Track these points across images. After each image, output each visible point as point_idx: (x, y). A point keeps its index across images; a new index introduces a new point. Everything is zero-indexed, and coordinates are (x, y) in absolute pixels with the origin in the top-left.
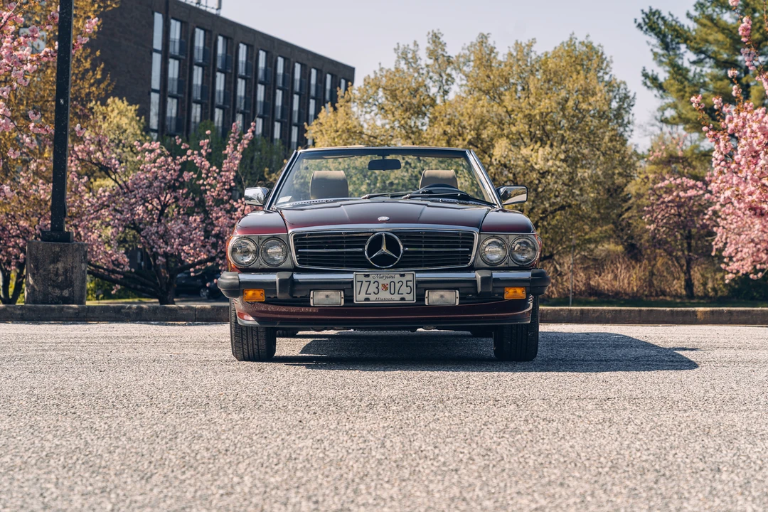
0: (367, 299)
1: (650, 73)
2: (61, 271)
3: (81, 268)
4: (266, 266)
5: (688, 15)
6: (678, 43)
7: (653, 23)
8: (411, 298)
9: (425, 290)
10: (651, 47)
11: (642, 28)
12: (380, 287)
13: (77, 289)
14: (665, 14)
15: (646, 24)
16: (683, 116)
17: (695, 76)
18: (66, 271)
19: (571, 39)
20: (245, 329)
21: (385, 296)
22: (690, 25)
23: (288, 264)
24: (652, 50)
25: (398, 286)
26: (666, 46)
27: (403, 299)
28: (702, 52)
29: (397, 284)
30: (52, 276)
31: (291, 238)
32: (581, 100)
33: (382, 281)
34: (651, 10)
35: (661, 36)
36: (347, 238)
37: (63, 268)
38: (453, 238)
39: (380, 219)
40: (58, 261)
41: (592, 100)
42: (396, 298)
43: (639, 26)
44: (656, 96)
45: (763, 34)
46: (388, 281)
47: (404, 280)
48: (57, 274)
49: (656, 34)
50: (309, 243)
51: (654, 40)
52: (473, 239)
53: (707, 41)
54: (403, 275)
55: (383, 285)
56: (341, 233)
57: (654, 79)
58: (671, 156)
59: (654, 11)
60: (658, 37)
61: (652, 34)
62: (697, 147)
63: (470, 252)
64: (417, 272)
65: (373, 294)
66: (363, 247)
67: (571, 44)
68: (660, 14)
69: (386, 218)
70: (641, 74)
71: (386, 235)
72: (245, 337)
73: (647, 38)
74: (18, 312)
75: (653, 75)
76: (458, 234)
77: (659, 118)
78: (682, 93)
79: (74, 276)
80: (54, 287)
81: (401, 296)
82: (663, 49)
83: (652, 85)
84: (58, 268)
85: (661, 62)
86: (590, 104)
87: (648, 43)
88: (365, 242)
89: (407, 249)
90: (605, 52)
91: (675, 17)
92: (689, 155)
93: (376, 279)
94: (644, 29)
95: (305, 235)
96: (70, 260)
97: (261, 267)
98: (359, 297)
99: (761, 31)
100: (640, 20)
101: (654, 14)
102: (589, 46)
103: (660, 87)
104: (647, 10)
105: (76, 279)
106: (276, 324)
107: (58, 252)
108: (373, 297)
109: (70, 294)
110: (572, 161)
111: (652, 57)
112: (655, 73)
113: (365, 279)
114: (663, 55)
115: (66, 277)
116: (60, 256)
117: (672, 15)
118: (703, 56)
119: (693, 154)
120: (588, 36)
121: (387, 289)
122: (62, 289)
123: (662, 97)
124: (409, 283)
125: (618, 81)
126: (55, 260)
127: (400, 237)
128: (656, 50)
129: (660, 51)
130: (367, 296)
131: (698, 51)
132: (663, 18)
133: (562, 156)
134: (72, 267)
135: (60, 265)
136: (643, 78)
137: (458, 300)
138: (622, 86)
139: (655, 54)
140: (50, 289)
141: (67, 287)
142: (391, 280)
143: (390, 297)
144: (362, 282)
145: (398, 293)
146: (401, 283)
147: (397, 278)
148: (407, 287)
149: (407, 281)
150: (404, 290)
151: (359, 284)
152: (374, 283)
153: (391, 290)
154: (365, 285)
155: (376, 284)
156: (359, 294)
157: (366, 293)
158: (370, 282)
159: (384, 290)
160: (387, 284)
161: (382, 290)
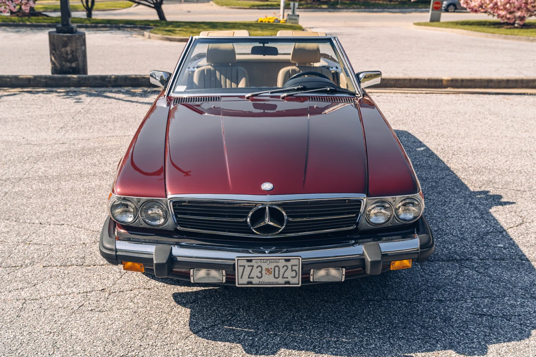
2: (69, 52)
3: (82, 49)
4: (146, 225)
8: (296, 281)
9: (311, 269)
12: (264, 272)
13: (80, 62)
18: (72, 52)
21: (269, 281)
23: (168, 225)
25: (282, 271)
27: (288, 283)
29: (281, 268)
30: (64, 55)
31: (170, 204)
33: (265, 266)
36: (228, 208)
37: (71, 50)
38: (339, 206)
39: (264, 187)
40: (67, 46)
42: (280, 282)
46: (272, 266)
47: (289, 264)
48: (67, 54)
50: (189, 210)
52: (360, 205)
54: (288, 260)
56: (222, 203)
65: (256, 278)
66: (245, 217)
71: (270, 208)
74: (44, 80)
79: (78, 55)
80: (66, 61)
81: (286, 280)
84: (67, 51)
88: (248, 213)
89: (291, 219)
93: (259, 264)
95: (185, 202)
96: (74, 45)
97: (142, 226)
98: (241, 281)
105: (79, 56)
107: (66, 41)
108: (256, 281)
109: (76, 65)
113: (247, 264)
115: (73, 56)
116: (68, 43)
121: (270, 273)
122: (71, 63)
124: (294, 268)
126: (65, 45)
127: (284, 209)
130: (250, 280)
134: (76, 49)
135: (68, 49)
137: (344, 277)
140: (64, 63)
141: (74, 61)
142: (275, 264)
143: (275, 280)
144: (244, 266)
145: (283, 278)
146: (285, 268)
147: (282, 263)
148: (292, 271)
149: (292, 266)
150: (289, 274)
151: (241, 269)
152: (257, 268)
153: (276, 274)
154: (248, 270)
155: (260, 268)
156: (241, 278)
157: (249, 278)
158: (253, 266)
159: (268, 274)
160: (271, 269)
161: (266, 274)
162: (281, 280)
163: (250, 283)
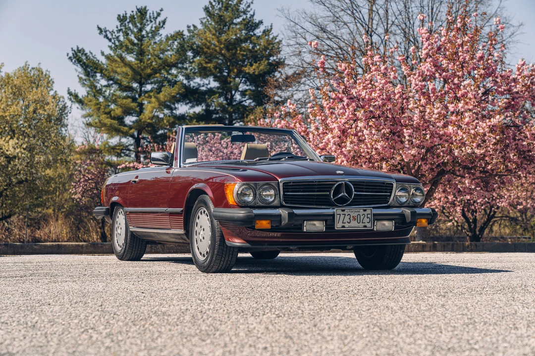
0: (343, 227)
1: (73, 92)
4: (260, 204)
5: (103, 53)
6: (96, 72)
7: (79, 57)
8: (370, 225)
9: (375, 220)
10: (77, 74)
11: (72, 60)
12: (351, 218)
14: (87, 51)
15: (75, 57)
16: (102, 122)
17: (109, 95)
19: (26, 65)
20: (232, 249)
21: (354, 225)
22: (103, 60)
23: (276, 203)
24: (78, 76)
25: (362, 217)
26: (87, 74)
27: (365, 226)
28: (111, 80)
31: (281, 185)
32: (39, 107)
33: (352, 214)
34: (78, 48)
35: (85, 66)
36: (318, 185)
38: (380, 186)
39: (338, 172)
41: (47, 107)
42: (360, 226)
43: (70, 58)
44: (78, 108)
45: (153, 69)
46: (356, 214)
47: (365, 213)
49: (81, 65)
50: (292, 188)
51: (80, 69)
52: (392, 187)
53: (116, 72)
54: (365, 210)
55: (353, 217)
56: (313, 182)
57: (76, 96)
58: (92, 148)
59: (80, 49)
60: (82, 67)
61: (79, 65)
62: (107, 143)
63: (390, 196)
64: (373, 208)
65: (347, 223)
66: (330, 191)
67: (25, 68)
68: (84, 51)
69: (342, 172)
70: (67, 92)
71: (346, 183)
72: (224, 256)
73: (75, 67)
75: (75, 93)
76: (384, 183)
77: (85, 122)
78: (99, 106)
81: (364, 224)
82: (85, 76)
83: (74, 100)
85: (84, 85)
86: (45, 111)
87: (76, 70)
88: (331, 188)
89: (355, 193)
90: (51, 75)
91: (94, 54)
92: (103, 148)
93: (349, 213)
94: (73, 61)
95: (290, 183)
97: (257, 205)
98: (338, 226)
99: (151, 68)
100: (71, 55)
101: (79, 51)
102: (40, 70)
103: (81, 102)
104: (75, 49)
106: (264, 245)
108: (347, 225)
110: (30, 149)
111: (78, 80)
112: (76, 92)
114: (85, 80)
117: (92, 53)
118: (111, 82)
119: (105, 147)
120: (39, 64)
121: (355, 220)
123: (82, 109)
124: (369, 216)
125: (59, 96)
127: (353, 185)
128: (81, 76)
129: (84, 77)
130: (344, 224)
131: (109, 78)
132: (86, 54)
133: (24, 146)
136: (68, 95)
137: (393, 227)
138: (61, 100)
139: (80, 79)
142: (358, 213)
143: (358, 225)
144: (340, 215)
145: (362, 223)
146: (364, 216)
147: (362, 212)
148: (368, 218)
149: (367, 214)
150: (366, 220)
153: (358, 220)
155: (349, 216)
156: (339, 223)
158: (345, 215)
160: (356, 216)
161: (353, 220)
162: (361, 225)
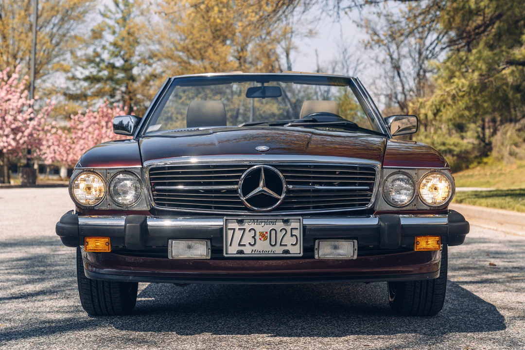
9: (315, 239)
12: (257, 237)
21: (264, 249)
23: (141, 204)
25: (280, 235)
27: (287, 252)
29: (278, 232)
33: (259, 229)
38: (349, 173)
39: (258, 148)
42: (278, 251)
46: (268, 228)
50: (168, 178)
52: (374, 174)
54: (286, 221)
56: (208, 166)
63: (371, 191)
64: (304, 216)
65: (248, 245)
66: (237, 183)
69: (266, 148)
71: (266, 170)
81: (285, 248)
88: (240, 177)
89: (291, 187)
93: (253, 227)
95: (164, 168)
97: (109, 207)
98: (230, 250)
108: (248, 250)
113: (237, 226)
121: (266, 239)
124: (294, 232)
127: (282, 172)
130: (241, 248)
137: (355, 253)
142: (271, 227)
143: (270, 248)
144: (234, 229)
145: (281, 245)
146: (284, 232)
148: (292, 235)
149: (292, 229)
150: (289, 240)
151: (230, 233)
152: (250, 231)
153: (272, 240)
154: (238, 234)
155: (253, 232)
156: (231, 245)
157: (239, 245)
158: (244, 229)
159: (262, 239)
160: (267, 233)
161: (260, 239)
162: (279, 248)
163: (241, 252)
